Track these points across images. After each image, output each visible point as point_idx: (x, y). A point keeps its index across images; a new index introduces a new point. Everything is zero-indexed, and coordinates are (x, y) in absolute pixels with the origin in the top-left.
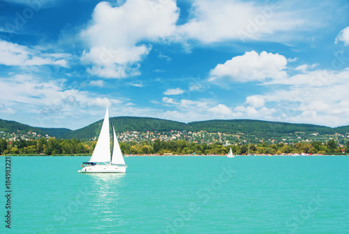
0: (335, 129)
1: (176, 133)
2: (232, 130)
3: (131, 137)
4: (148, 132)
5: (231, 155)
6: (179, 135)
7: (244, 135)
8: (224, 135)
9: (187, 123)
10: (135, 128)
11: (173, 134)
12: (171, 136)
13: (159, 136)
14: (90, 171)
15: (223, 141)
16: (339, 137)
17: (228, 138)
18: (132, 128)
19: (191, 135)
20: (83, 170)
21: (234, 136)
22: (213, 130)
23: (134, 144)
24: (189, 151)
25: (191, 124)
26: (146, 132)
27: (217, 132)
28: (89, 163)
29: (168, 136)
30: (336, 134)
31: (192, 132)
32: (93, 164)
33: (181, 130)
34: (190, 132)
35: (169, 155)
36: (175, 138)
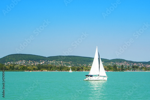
0: (111, 60)
1: (43, 61)
2: (67, 60)
3: (22, 63)
4: (30, 61)
5: (71, 71)
6: (44, 62)
7: (72, 63)
8: (64, 62)
9: (47, 57)
10: (24, 59)
11: (41, 62)
12: (40, 63)
13: (35, 63)
14: (91, 79)
15: (63, 65)
16: (113, 64)
17: (65, 64)
18: (23, 59)
19: (49, 62)
20: (87, 79)
21: (68, 63)
22: (59, 60)
23: (29, 66)
24: (54, 69)
25: (49, 57)
26: (29, 61)
27: (60, 61)
28: (89, 76)
29: (39, 63)
30: (111, 62)
31: (50, 61)
32: (91, 76)
33: (45, 60)
34: (49, 61)
35: (46, 71)
36: (42, 63)
